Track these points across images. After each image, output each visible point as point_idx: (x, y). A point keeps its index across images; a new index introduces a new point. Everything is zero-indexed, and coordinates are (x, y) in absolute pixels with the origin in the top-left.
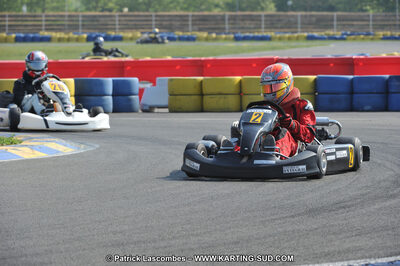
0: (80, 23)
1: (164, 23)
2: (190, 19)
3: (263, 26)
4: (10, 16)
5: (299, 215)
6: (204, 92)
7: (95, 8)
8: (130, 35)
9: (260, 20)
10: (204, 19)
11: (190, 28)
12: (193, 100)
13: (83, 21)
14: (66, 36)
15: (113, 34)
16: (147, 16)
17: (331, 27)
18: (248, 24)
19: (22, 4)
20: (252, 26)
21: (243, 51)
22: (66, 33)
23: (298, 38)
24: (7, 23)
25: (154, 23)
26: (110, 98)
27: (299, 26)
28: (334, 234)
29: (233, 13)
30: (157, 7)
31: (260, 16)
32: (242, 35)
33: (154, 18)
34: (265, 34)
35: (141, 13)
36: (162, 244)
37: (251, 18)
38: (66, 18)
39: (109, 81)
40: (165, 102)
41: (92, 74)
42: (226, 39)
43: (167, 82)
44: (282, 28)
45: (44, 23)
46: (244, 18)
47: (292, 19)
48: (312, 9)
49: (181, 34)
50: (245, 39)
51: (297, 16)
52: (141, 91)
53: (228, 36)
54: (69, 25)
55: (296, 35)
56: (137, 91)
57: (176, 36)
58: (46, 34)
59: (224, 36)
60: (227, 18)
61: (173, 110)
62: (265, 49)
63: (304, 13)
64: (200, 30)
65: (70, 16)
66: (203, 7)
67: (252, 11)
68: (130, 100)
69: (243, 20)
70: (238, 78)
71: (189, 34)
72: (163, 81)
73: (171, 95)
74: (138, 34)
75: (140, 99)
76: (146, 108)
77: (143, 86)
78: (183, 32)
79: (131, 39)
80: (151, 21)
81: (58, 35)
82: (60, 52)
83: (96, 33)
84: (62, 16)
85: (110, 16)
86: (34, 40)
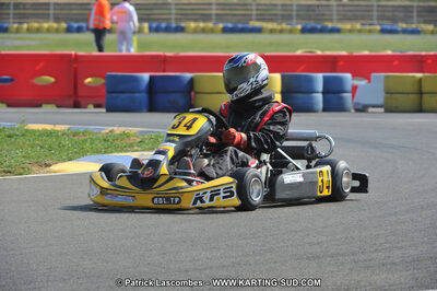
0: (294, 13)
1: (387, 14)
2: (415, 9)
4: (217, 4)
6: (424, 90)
8: (348, 26)
10: (432, 10)
11: (415, 19)
12: (411, 99)
13: (297, 11)
14: (279, 27)
15: (330, 25)
16: (367, 6)
22: (280, 24)
24: (214, 12)
25: (375, 13)
26: (320, 96)
33: (375, 9)
35: (362, 3)
36: (363, 257)
39: (319, 77)
40: (381, 101)
41: (302, 67)
43: (382, 79)
49: (404, 26)
52: (355, 88)
54: (283, 15)
56: (349, 88)
57: (399, 29)
58: (257, 24)
61: (389, 110)
64: (426, 22)
65: (283, 5)
68: (342, 98)
71: (414, 26)
72: (378, 77)
73: (387, 93)
74: (358, 26)
75: (353, 96)
76: (360, 107)
77: (356, 82)
78: (407, 23)
79: (350, 31)
80: (372, 11)
81: (270, 26)
82: (271, 44)
83: (312, 24)
84: (275, 5)
85: (328, 6)
86: (243, 30)
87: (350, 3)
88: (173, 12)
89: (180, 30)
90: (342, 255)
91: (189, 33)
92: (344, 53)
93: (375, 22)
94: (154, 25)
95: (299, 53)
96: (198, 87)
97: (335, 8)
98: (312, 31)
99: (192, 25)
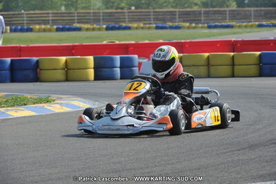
0: (101, 18)
1: (160, 17)
2: (177, 13)
3: (228, 18)
4: (53, 13)
5: (243, 149)
6: (183, 64)
7: (112, 7)
8: (135, 25)
9: (226, 14)
10: (187, 13)
11: (177, 19)
13: (103, 16)
14: (92, 27)
15: (124, 25)
16: (147, 12)
18: (217, 16)
19: (61, 5)
20: (220, 18)
21: (214, 35)
22: (91, 25)
23: (251, 26)
24: (51, 18)
25: (152, 17)
26: (119, 69)
27: (253, 17)
28: (267, 162)
29: (207, 9)
30: (155, 6)
31: (225, 11)
32: (213, 24)
33: (152, 14)
34: (229, 23)
35: (143, 10)
36: (147, 171)
37: (219, 12)
39: (118, 57)
41: (106, 53)
42: (202, 27)
44: (240, 19)
47: (247, 13)
48: (261, 6)
49: (171, 24)
50: (216, 27)
51: (251, 11)
52: (140, 64)
53: (203, 25)
54: (94, 19)
55: (250, 24)
56: (137, 64)
57: (168, 26)
58: (78, 25)
59: (200, 25)
60: (202, 12)
62: (229, 34)
63: (256, 9)
64: (184, 21)
65: (94, 13)
66: (186, 5)
67: (220, 7)
68: (132, 71)
69: (214, 14)
70: (207, 54)
71: (176, 24)
74: (142, 25)
75: (139, 69)
77: (141, 60)
78: (172, 22)
79: (137, 28)
80: (150, 15)
81: (86, 26)
82: (87, 38)
83: (112, 24)
84: (89, 13)
85: (122, 13)
86: (69, 30)
87: (136, 10)
88: (25, 19)
89: (30, 30)
90: (134, 169)
91: (36, 32)
92: (133, 42)
93: (152, 22)
94: (13, 28)
95: (105, 43)
96: (41, 66)
97: (127, 14)
98: (113, 28)
99: (37, 27)
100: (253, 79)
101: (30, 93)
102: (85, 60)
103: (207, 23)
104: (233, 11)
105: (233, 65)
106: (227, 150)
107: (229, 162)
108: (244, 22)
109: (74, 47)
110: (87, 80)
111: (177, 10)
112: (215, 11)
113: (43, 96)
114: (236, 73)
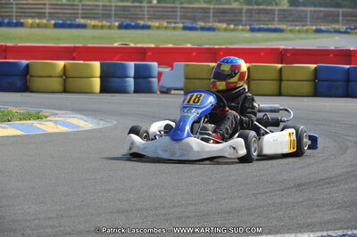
0: (113, 12)
1: (189, 14)
2: (211, 11)
3: (276, 19)
4: (50, 4)
5: (288, 189)
8: (156, 24)
9: (274, 14)
10: (224, 12)
11: (211, 19)
13: (115, 10)
14: (100, 24)
15: (142, 23)
16: (173, 8)
17: (337, 22)
18: (262, 17)
20: (266, 19)
21: (257, 41)
22: (100, 21)
23: (307, 31)
24: (47, 11)
25: (179, 14)
26: (132, 80)
27: (308, 20)
29: (250, 7)
31: (274, 10)
32: (257, 27)
33: (179, 10)
34: (278, 26)
35: (168, 5)
36: (163, 212)
37: (266, 12)
38: (101, 8)
39: (131, 65)
40: (182, 85)
41: (117, 58)
42: (243, 30)
43: (183, 67)
44: (293, 21)
45: (80, 11)
46: (260, 12)
47: (303, 14)
48: (321, 5)
49: (202, 24)
50: (260, 30)
51: (307, 11)
52: (160, 74)
53: (244, 27)
54: (104, 14)
55: (305, 28)
56: (156, 74)
57: (198, 26)
58: (82, 21)
59: (241, 27)
60: (244, 11)
62: (277, 40)
63: (313, 9)
64: (220, 21)
65: (103, 6)
66: (224, 1)
67: (268, 5)
68: (149, 82)
69: (259, 13)
71: (210, 24)
72: (180, 66)
73: (187, 78)
74: (165, 24)
75: (159, 81)
76: (164, 90)
77: (161, 70)
78: (205, 22)
79: (158, 28)
80: (176, 12)
81: (93, 22)
82: (93, 37)
83: (127, 22)
84: (97, 6)
85: (140, 7)
86: (71, 26)
87: (158, 5)
89: (20, 25)
91: (27, 27)
92: (153, 46)
93: (178, 20)
95: (116, 45)
96: (32, 71)
97: (146, 9)
98: (127, 27)
99: (30, 21)
100: (306, 99)
101: (16, 107)
102: (90, 66)
103: (250, 25)
104: (284, 10)
105: (281, 80)
106: (267, 190)
107: (269, 204)
108: (296, 25)
109: (75, 49)
110: (90, 92)
111: (212, 6)
112: (260, 10)
113: (33, 110)
114: (283, 91)
